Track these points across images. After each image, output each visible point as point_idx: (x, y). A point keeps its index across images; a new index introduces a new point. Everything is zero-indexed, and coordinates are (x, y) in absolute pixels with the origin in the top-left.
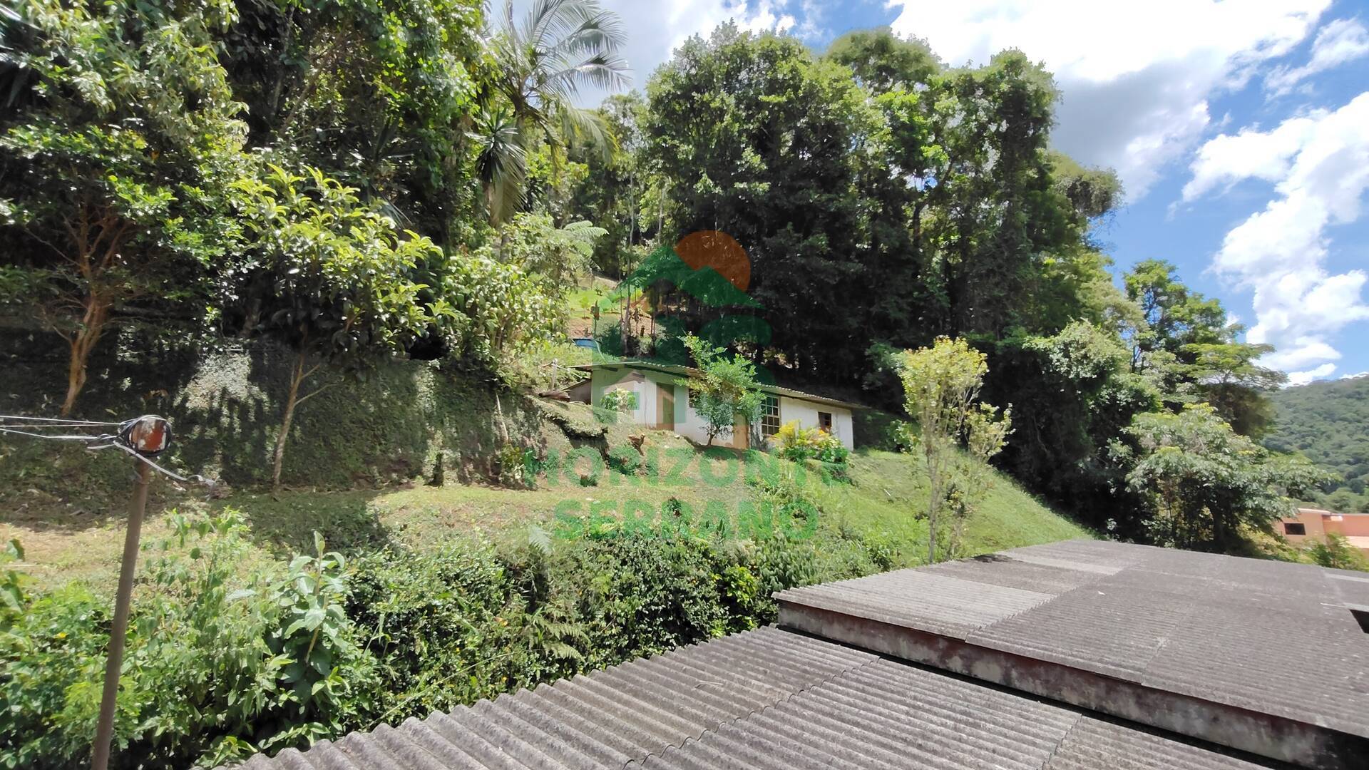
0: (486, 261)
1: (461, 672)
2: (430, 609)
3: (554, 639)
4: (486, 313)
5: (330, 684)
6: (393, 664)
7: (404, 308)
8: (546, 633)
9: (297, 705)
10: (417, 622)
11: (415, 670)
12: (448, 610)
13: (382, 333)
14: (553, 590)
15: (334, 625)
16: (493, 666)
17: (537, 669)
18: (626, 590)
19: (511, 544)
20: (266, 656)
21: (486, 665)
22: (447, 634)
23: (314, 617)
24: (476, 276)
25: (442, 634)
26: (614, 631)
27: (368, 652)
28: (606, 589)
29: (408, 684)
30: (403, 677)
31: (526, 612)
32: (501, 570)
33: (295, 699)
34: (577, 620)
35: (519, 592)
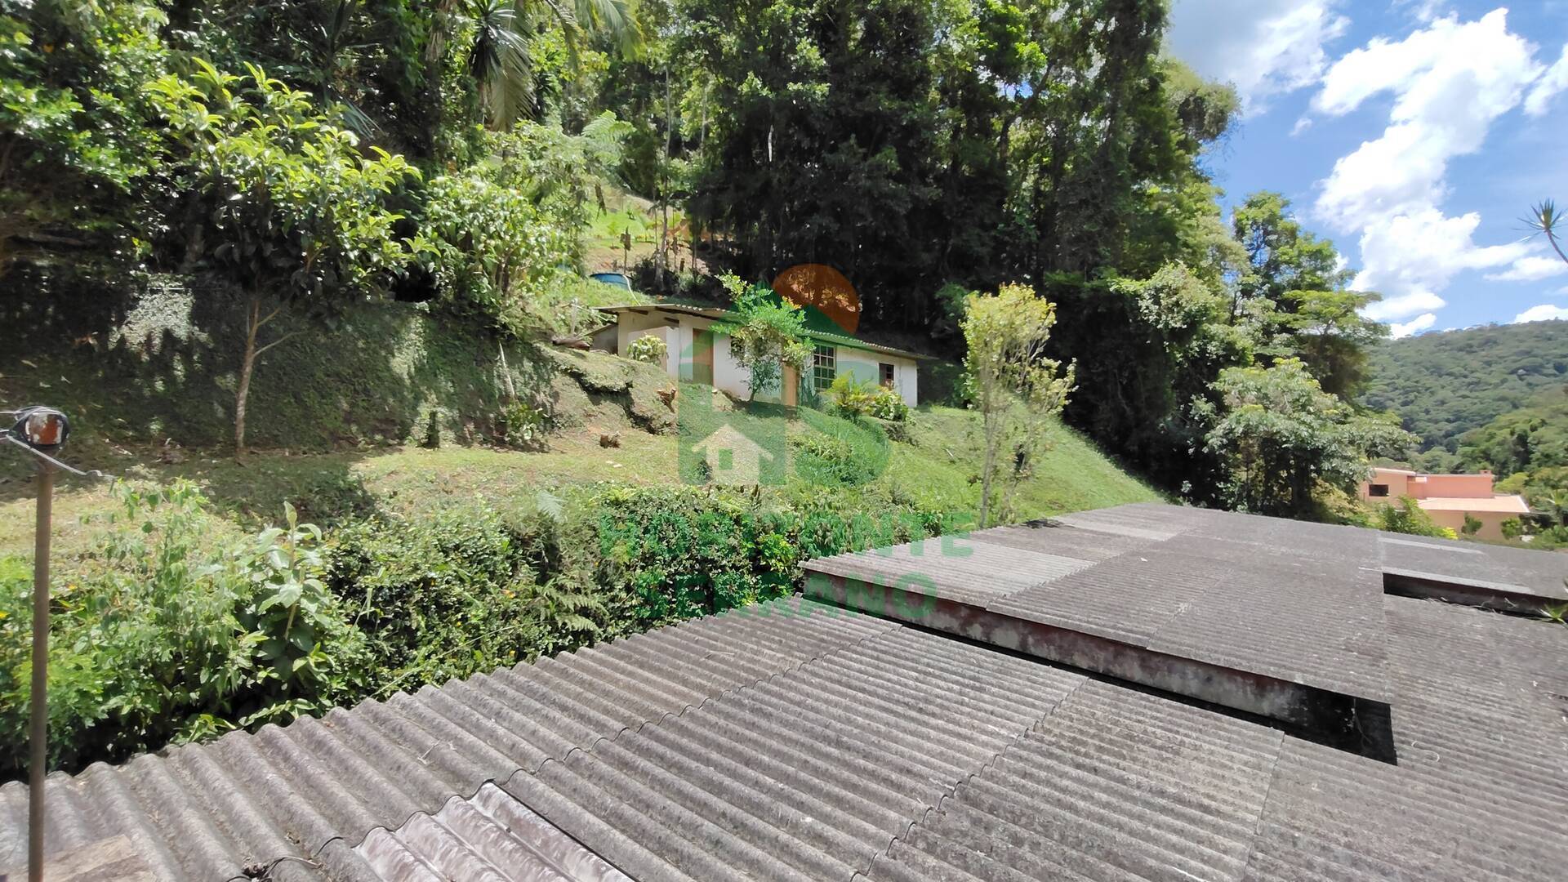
0: (479, 184)
1: (462, 646)
2: (426, 582)
3: (568, 611)
4: (481, 247)
5: (312, 660)
6: (386, 639)
7: (378, 242)
8: (559, 605)
9: (278, 683)
10: (411, 595)
11: (413, 645)
12: (448, 582)
13: (353, 273)
14: (567, 561)
15: (314, 600)
16: (499, 639)
17: (549, 642)
18: (648, 560)
19: (518, 513)
20: (237, 634)
21: (492, 639)
22: (447, 608)
23: (289, 592)
24: (467, 202)
25: (441, 607)
26: (634, 602)
27: (356, 627)
28: (626, 558)
29: (406, 659)
30: (399, 652)
31: (537, 583)
32: (507, 539)
33: (275, 675)
34: (593, 592)
35: (528, 563)
